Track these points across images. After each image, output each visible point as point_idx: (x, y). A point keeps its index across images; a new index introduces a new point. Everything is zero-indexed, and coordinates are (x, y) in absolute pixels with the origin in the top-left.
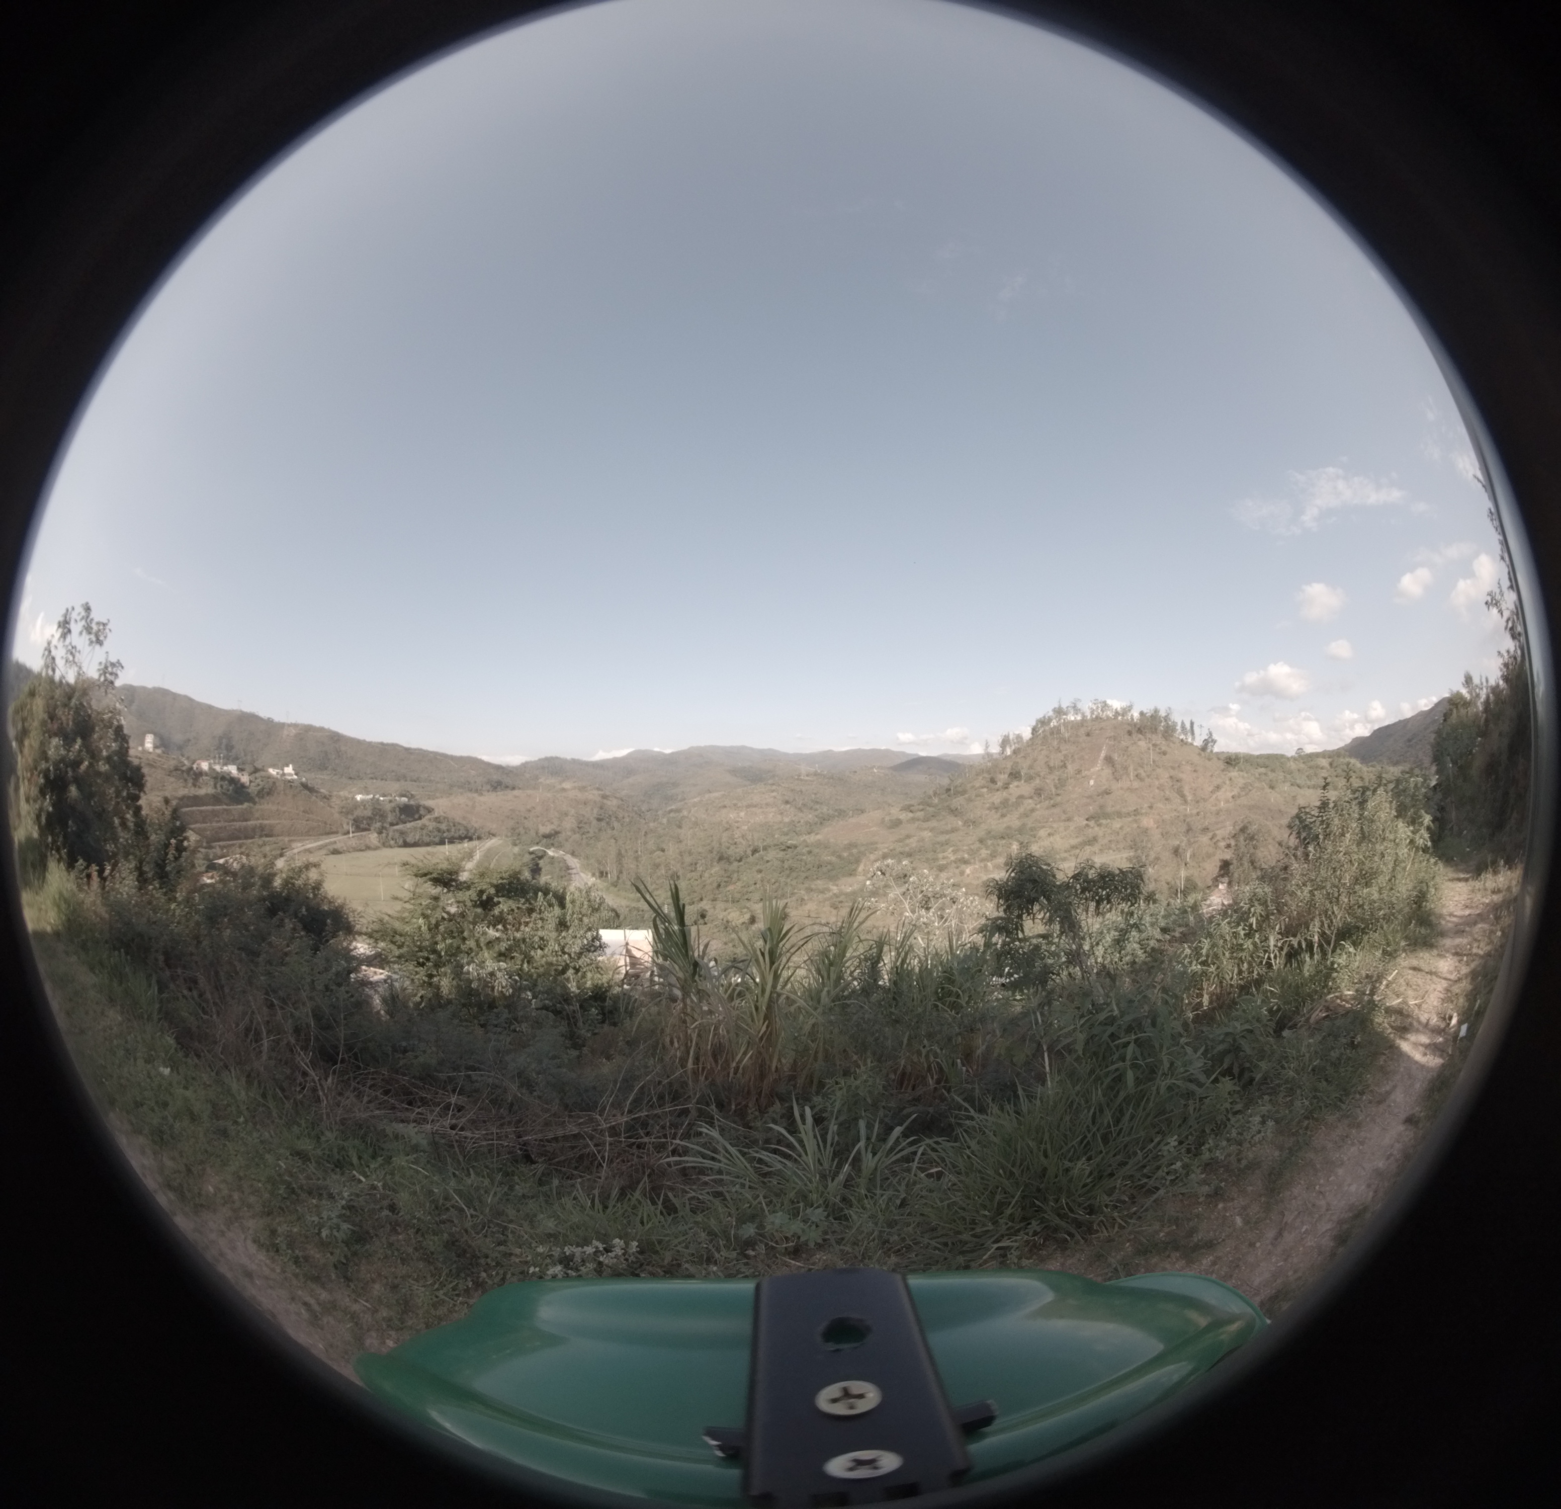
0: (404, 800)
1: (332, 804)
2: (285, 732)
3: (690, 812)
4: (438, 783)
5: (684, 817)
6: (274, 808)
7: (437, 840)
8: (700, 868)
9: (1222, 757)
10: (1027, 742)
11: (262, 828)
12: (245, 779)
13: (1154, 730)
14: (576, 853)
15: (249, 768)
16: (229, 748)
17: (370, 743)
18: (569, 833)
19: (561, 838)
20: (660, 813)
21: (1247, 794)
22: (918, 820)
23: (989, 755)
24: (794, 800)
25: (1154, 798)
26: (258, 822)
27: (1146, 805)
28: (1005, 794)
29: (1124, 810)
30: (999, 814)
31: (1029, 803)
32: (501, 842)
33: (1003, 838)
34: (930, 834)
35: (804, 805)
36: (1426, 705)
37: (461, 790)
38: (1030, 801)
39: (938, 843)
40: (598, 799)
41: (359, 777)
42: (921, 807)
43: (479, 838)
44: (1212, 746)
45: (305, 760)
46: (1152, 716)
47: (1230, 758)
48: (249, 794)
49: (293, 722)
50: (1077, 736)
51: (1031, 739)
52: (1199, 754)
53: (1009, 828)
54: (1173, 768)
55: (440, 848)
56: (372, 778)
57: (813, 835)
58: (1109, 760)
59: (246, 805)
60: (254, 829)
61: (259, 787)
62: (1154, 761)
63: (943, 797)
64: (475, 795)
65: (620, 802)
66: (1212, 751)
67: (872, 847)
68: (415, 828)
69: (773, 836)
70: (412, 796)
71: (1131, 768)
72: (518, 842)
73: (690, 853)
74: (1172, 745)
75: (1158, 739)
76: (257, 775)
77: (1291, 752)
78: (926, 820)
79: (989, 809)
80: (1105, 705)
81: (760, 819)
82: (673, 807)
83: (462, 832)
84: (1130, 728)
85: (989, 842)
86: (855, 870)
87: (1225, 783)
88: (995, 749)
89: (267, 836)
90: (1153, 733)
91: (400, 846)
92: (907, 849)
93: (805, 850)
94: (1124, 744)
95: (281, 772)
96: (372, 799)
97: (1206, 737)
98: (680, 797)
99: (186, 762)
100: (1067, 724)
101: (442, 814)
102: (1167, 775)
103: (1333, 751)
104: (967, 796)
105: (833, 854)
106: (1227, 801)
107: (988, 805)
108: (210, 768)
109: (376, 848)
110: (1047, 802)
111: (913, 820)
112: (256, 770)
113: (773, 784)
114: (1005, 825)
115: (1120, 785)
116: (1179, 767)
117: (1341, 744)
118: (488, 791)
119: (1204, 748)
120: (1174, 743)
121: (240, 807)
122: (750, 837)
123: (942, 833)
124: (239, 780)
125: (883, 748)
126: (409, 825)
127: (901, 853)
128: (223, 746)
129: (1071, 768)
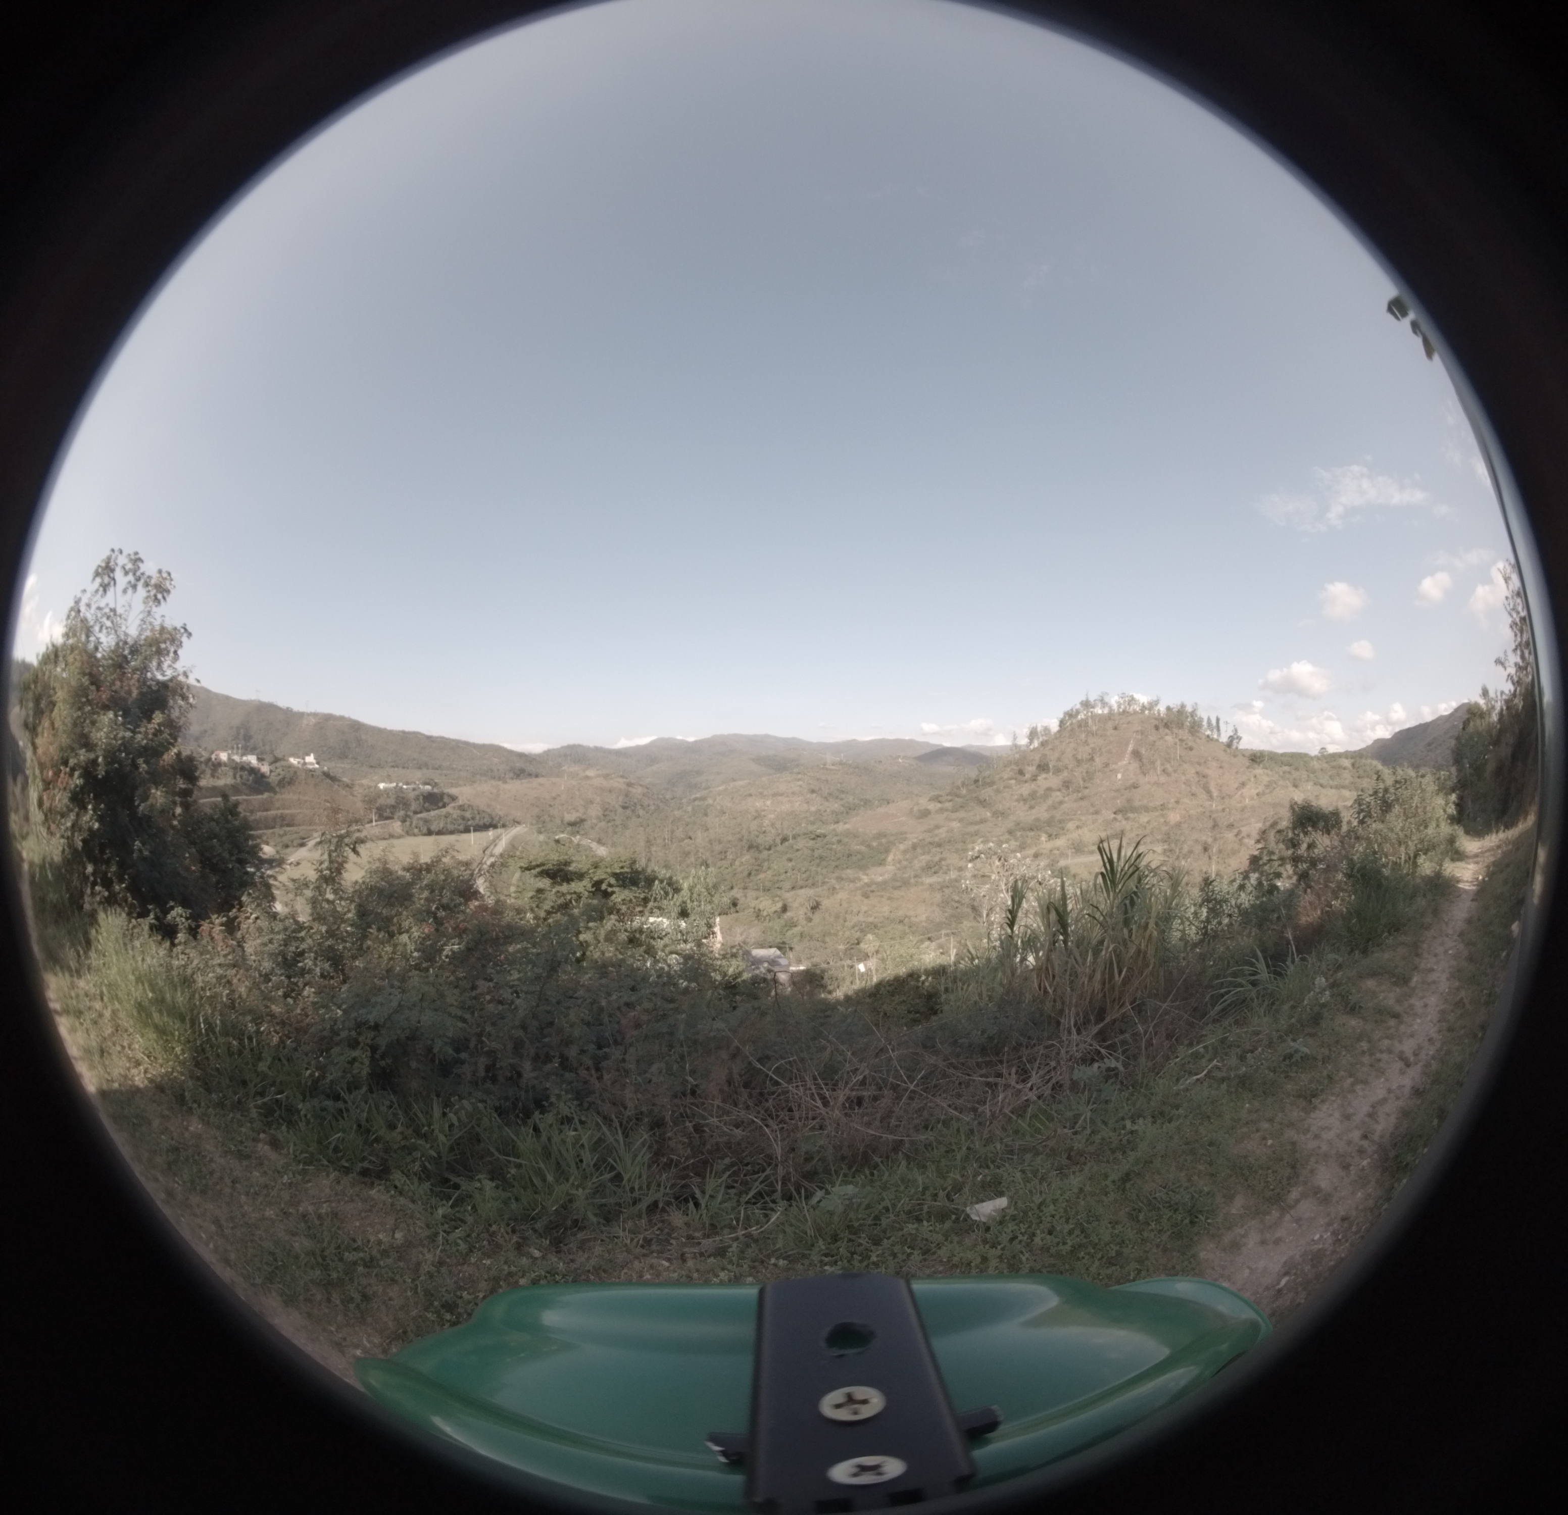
0: (428, 788)
1: (355, 793)
2: (305, 722)
3: (715, 800)
4: (460, 770)
5: (709, 806)
6: (295, 797)
7: (461, 828)
8: (730, 856)
9: (1247, 755)
10: (1055, 734)
11: (283, 817)
12: (265, 769)
13: (1181, 726)
14: (603, 841)
15: (269, 758)
16: (247, 738)
17: (391, 732)
18: (595, 821)
19: (587, 825)
20: (684, 801)
21: (1271, 792)
22: (947, 810)
23: (1016, 746)
24: (820, 789)
25: (1180, 793)
26: (279, 812)
27: (1172, 800)
28: (1033, 786)
29: (1151, 805)
30: (1027, 806)
31: (1057, 796)
32: (526, 829)
33: (1032, 829)
34: (959, 825)
35: (830, 794)
36: (1446, 710)
37: (484, 778)
38: (1058, 793)
39: (968, 834)
40: (623, 787)
41: (379, 765)
42: (949, 798)
43: (504, 826)
44: (1238, 743)
45: (325, 749)
46: (1179, 711)
47: (1255, 756)
48: (268, 784)
49: (313, 711)
50: (1105, 729)
51: (1059, 732)
52: (1225, 751)
53: (1037, 820)
54: (1199, 764)
55: (464, 836)
56: (393, 767)
57: (841, 824)
58: (1136, 754)
59: (266, 795)
60: (274, 819)
61: (281, 777)
62: (1180, 756)
63: (971, 787)
64: (500, 783)
65: (646, 790)
66: (1237, 748)
67: (901, 836)
68: (439, 817)
69: (800, 825)
70: (436, 784)
71: (1158, 763)
72: (543, 830)
73: (720, 842)
74: (1198, 740)
75: (1184, 734)
76: (278, 764)
77: (1314, 752)
78: (954, 810)
79: (1018, 801)
80: (1132, 700)
81: (786, 807)
82: (698, 795)
83: (487, 820)
84: (1157, 723)
85: (1019, 834)
86: (884, 860)
87: (1249, 780)
88: (1023, 741)
89: (288, 825)
90: (1180, 728)
91: (425, 835)
92: (937, 839)
93: (835, 839)
94: (1151, 738)
95: (302, 761)
96: (395, 788)
97: (1232, 734)
98: (704, 785)
99: (203, 753)
100: (1094, 716)
101: (466, 802)
102: (1193, 771)
103: (1355, 752)
104: (995, 787)
105: (862, 843)
106: (1252, 799)
107: (1016, 797)
108: (229, 758)
109: (400, 837)
110: (1075, 795)
111: (942, 810)
112: (276, 760)
113: (799, 773)
114: (1033, 817)
115: (1147, 779)
116: (1205, 762)
117: (1363, 745)
118: (512, 779)
119: (1229, 745)
120: (1200, 739)
121: (260, 797)
122: (778, 826)
123: (971, 824)
124: (259, 770)
125: (907, 738)
126: (433, 813)
127: (931, 843)
128: (241, 736)
129: (1099, 761)
